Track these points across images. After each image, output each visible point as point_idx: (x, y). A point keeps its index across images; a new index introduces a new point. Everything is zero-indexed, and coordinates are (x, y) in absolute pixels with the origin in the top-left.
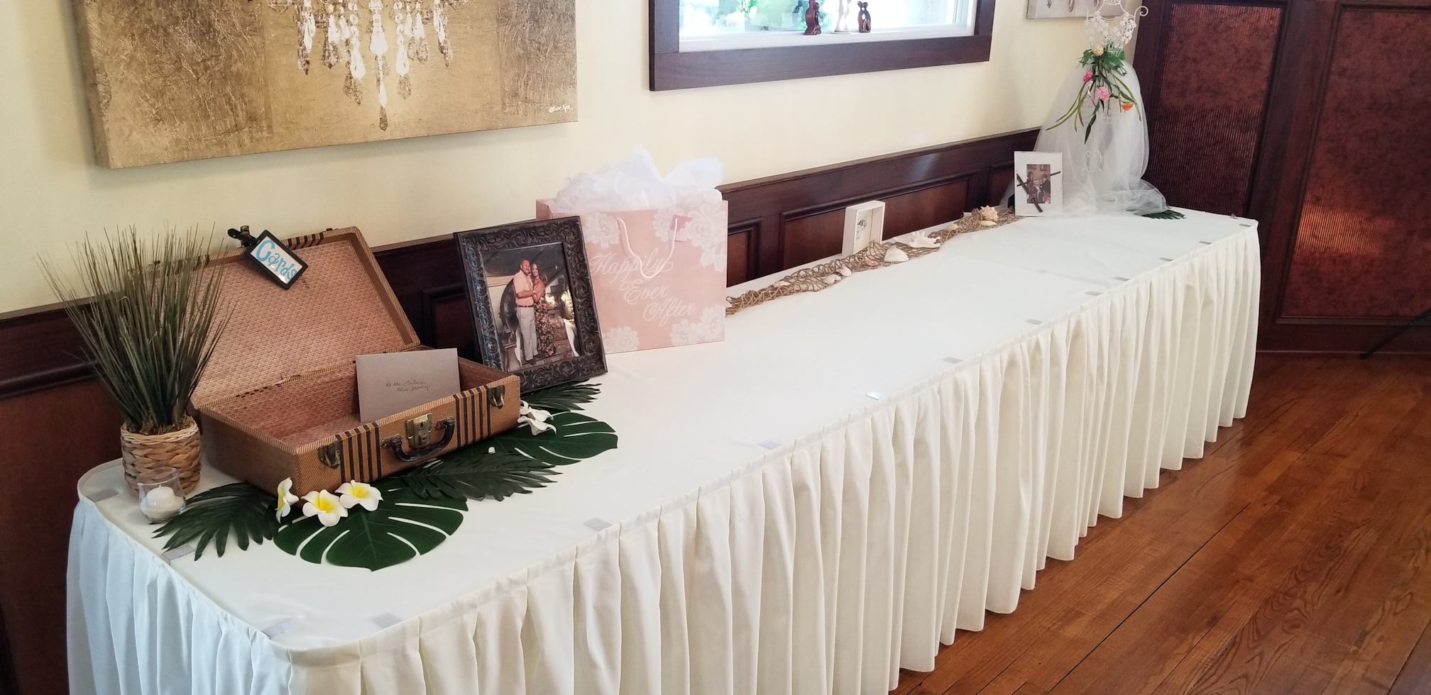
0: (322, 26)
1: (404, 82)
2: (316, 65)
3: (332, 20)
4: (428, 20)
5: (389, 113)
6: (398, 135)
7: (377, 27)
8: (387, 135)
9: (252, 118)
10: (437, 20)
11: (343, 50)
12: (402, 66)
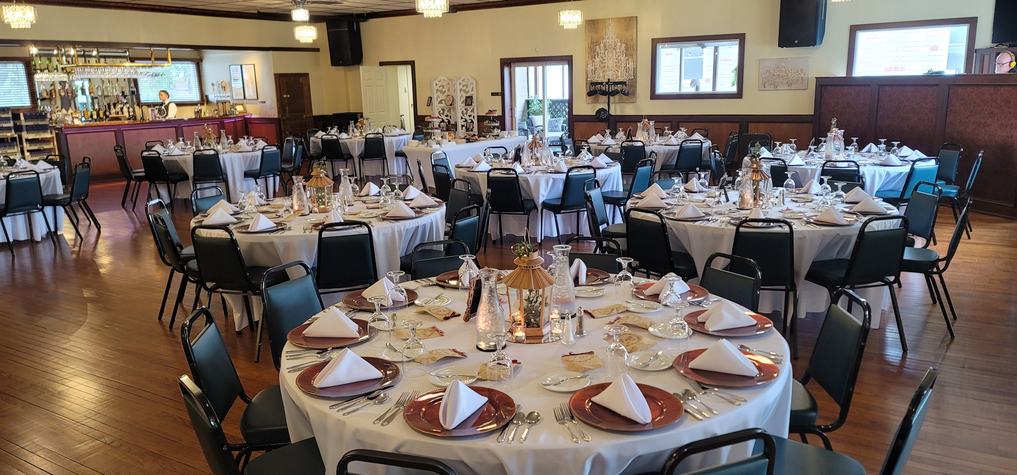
9: (598, 99)
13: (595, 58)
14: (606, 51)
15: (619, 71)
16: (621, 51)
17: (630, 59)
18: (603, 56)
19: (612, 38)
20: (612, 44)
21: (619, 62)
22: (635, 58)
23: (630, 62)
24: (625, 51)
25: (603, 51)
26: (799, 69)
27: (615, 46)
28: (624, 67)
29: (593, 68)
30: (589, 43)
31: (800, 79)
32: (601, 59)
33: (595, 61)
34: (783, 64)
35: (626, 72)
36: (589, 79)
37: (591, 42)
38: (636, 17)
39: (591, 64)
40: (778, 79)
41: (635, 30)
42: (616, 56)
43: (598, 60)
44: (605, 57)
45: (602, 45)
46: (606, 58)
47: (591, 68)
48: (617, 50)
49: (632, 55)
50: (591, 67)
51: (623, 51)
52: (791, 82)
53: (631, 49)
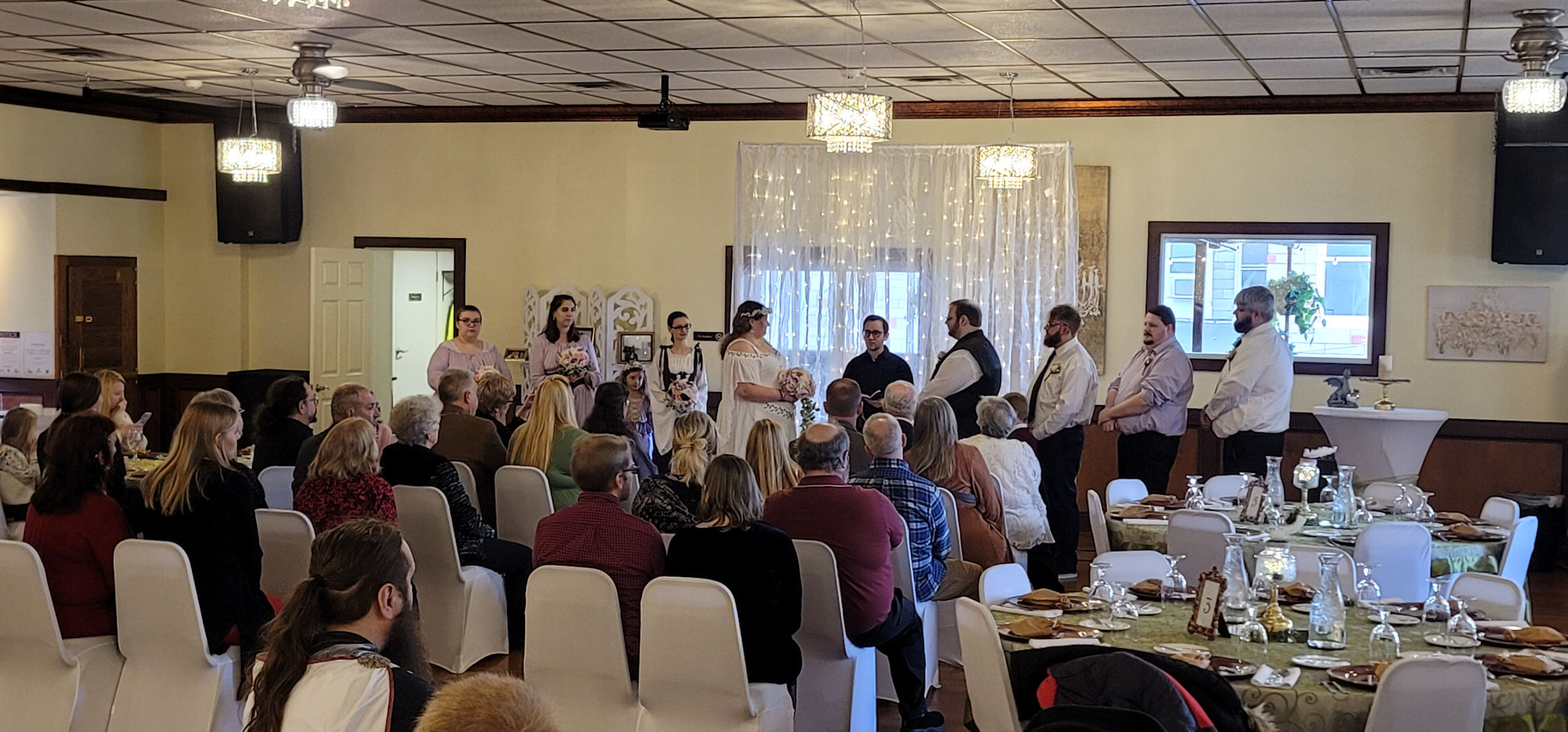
22: (1103, 268)
23: (1091, 275)
24: (1078, 247)
26: (1527, 314)
28: (1076, 285)
31: (1529, 339)
34: (1487, 301)
35: (1080, 299)
38: (1109, 168)
40: (1475, 335)
41: (1106, 196)
52: (1506, 344)
53: (1093, 245)
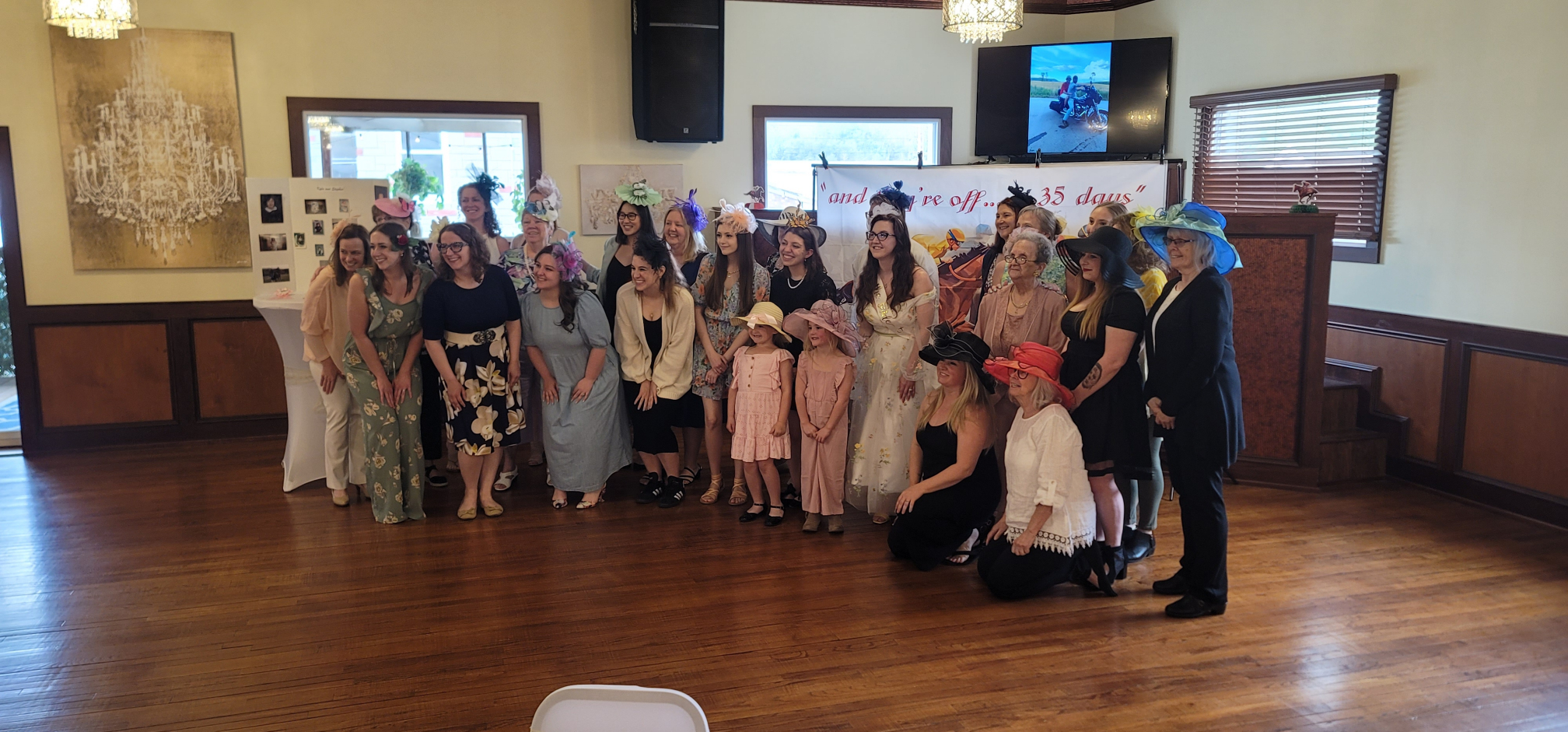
0: (143, 234)
1: (174, 251)
2: (141, 245)
3: (147, 233)
4: (183, 233)
5: (168, 261)
6: (171, 266)
7: (163, 234)
8: (167, 266)
9: (118, 259)
10: (187, 232)
11: (150, 241)
12: (173, 246)
13: (97, 138)
14: (138, 122)
15: (188, 177)
16: (191, 123)
17: (224, 148)
18: (128, 135)
19: (156, 85)
20: (158, 101)
21: (185, 154)
22: (237, 147)
23: (224, 157)
24: (202, 125)
25: (127, 121)
27: (168, 109)
28: (206, 169)
29: (94, 166)
30: (70, 95)
32: (121, 143)
33: (100, 146)
35: (214, 182)
36: (80, 200)
37: (81, 93)
38: (232, 35)
39: (84, 156)
41: (231, 70)
42: (172, 137)
43: (111, 144)
44: (135, 136)
45: (119, 103)
46: (140, 140)
47: (86, 167)
48: (176, 122)
49: (229, 138)
50: (83, 163)
51: (196, 126)
53: (222, 122)
